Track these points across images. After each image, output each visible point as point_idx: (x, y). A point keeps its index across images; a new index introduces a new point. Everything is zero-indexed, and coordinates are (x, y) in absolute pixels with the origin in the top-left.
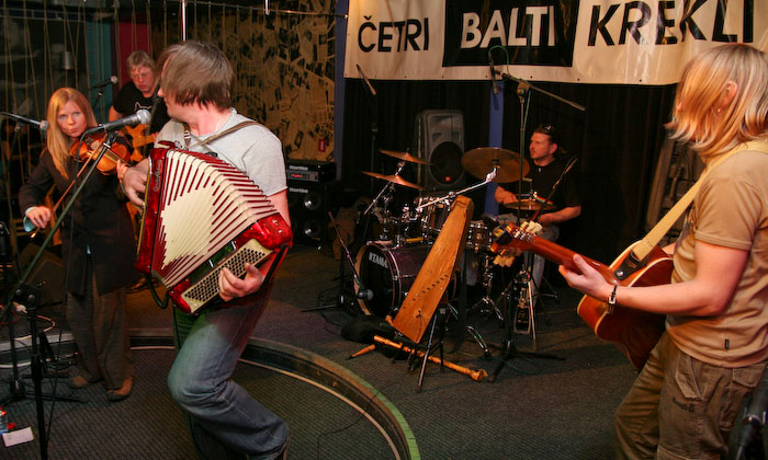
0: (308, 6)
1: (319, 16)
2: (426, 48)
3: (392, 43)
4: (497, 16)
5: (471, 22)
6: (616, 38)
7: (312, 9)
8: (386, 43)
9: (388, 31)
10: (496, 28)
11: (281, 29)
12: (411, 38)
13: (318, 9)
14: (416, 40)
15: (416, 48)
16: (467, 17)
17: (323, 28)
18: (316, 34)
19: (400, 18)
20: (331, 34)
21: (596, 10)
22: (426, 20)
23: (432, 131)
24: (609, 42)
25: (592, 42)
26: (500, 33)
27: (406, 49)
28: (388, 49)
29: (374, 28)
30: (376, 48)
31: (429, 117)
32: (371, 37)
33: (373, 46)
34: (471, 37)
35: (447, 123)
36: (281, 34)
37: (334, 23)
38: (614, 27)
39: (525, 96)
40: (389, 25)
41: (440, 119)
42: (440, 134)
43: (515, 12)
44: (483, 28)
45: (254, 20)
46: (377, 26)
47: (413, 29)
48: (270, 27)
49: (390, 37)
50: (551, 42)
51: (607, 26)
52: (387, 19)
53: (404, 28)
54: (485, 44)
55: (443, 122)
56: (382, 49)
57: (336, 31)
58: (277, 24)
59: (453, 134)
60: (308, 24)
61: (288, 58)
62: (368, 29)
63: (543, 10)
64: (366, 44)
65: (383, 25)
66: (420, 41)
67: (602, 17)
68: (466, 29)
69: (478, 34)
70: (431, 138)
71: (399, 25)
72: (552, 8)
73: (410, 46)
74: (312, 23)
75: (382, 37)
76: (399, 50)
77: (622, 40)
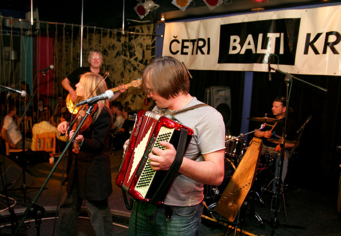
0: (140, 30)
1: (147, 36)
2: (208, 53)
3: (189, 50)
4: (250, 38)
5: (235, 41)
6: (320, 50)
7: (142, 32)
8: (185, 50)
9: (186, 44)
10: (249, 44)
11: (125, 42)
12: (200, 48)
13: (146, 32)
14: (203, 49)
15: (203, 53)
16: (232, 38)
17: (148, 41)
18: (145, 44)
19: (194, 37)
20: (153, 45)
21: (309, 35)
22: (209, 39)
23: (216, 97)
24: (316, 52)
25: (306, 52)
26: (252, 47)
27: (197, 53)
28: (186, 54)
29: (178, 42)
30: (180, 52)
31: (214, 89)
32: (177, 47)
33: (178, 52)
34: (234, 48)
35: (222, 93)
36: (125, 44)
37: (155, 39)
38: (319, 44)
39: (289, 82)
40: (187, 41)
41: (219, 91)
42: (219, 99)
43: (261, 36)
44: (242, 44)
45: (110, 37)
46: (181, 42)
47: (201, 43)
48: (119, 40)
49: (187, 47)
50: (282, 52)
51: (315, 44)
52: (186, 38)
53: (196, 43)
54: (243, 52)
55: (220, 93)
56: (183, 53)
57: (156, 43)
58: (123, 39)
59: (225, 99)
60: (140, 40)
61: (128, 56)
62: (175, 43)
63: (277, 35)
64: (174, 50)
65: (184, 41)
66: (205, 49)
67: (312, 39)
68: (232, 44)
69: (239, 47)
70: (215, 100)
71: (193, 41)
72: (282, 34)
73: (199, 52)
74: (142, 39)
75: (183, 47)
76: (192, 54)
77: (325, 52)
